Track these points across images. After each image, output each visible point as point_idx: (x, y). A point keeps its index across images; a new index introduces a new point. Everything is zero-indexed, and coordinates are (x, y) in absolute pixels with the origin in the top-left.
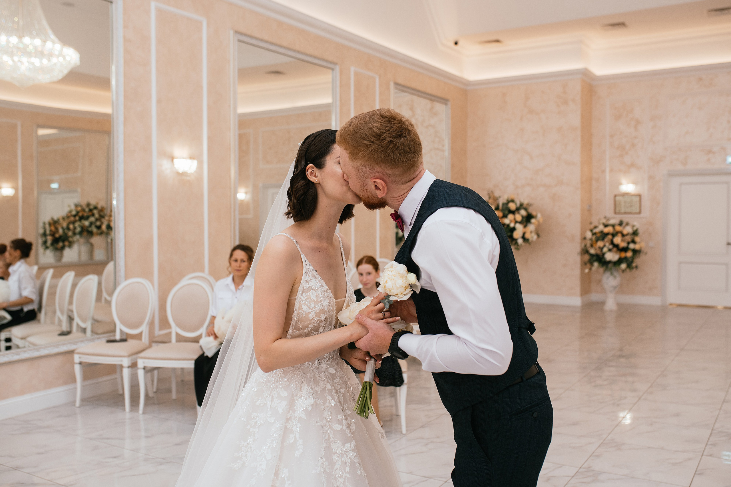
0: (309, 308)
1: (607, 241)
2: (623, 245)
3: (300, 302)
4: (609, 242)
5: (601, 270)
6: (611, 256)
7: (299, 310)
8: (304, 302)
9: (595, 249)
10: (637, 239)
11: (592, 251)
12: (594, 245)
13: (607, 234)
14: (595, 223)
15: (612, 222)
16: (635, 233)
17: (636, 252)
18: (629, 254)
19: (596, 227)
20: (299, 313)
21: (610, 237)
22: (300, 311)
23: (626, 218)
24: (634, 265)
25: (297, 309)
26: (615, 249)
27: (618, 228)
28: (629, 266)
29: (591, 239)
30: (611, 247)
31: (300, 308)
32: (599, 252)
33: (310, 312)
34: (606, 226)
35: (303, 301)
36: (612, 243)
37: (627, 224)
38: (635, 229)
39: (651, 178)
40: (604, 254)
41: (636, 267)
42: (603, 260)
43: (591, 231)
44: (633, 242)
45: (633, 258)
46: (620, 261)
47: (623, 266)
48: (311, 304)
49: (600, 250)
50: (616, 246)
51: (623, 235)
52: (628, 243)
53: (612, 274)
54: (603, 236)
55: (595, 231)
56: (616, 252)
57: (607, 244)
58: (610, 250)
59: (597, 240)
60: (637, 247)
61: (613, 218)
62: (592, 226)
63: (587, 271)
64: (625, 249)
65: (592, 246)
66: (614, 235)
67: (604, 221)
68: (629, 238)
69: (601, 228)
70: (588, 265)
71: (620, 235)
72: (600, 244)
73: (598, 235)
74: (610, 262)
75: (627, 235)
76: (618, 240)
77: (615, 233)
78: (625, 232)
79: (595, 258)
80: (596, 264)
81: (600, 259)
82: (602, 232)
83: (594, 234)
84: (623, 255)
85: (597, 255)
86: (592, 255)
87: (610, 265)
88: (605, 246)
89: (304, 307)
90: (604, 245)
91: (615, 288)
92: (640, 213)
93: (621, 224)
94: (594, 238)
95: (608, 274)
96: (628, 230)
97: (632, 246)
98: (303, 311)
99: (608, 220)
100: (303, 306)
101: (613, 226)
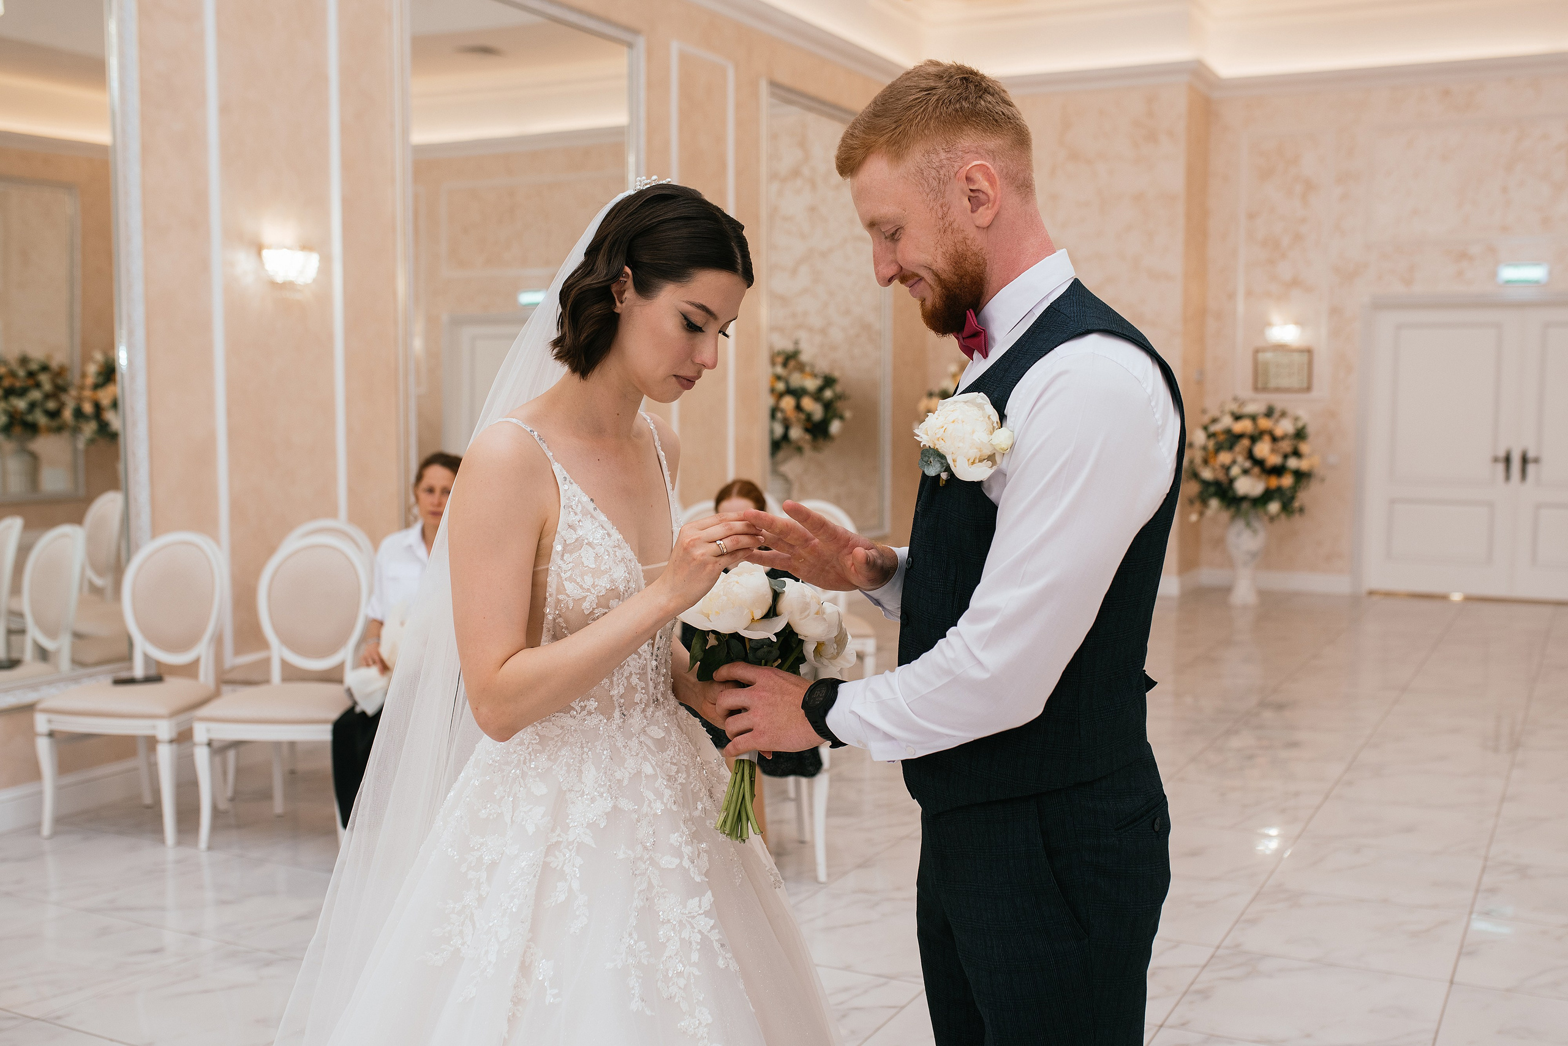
0: (581, 587)
1: (1239, 453)
2: (1274, 460)
3: (559, 575)
4: (1245, 453)
5: (1225, 516)
6: (1248, 486)
7: (557, 595)
8: (568, 574)
9: (1214, 470)
10: (1304, 448)
11: (1207, 474)
12: (1212, 460)
13: (1240, 436)
14: (1214, 412)
15: (1250, 408)
16: (1300, 435)
17: (1300, 476)
18: (1287, 481)
19: (1214, 421)
20: (559, 601)
21: (1246, 442)
22: (561, 597)
23: (1279, 401)
24: (1296, 504)
25: (554, 593)
26: (1256, 470)
27: (1264, 423)
28: (1287, 507)
29: (1204, 448)
30: (1248, 464)
31: (561, 589)
32: (1221, 476)
33: (585, 597)
34: (1237, 418)
35: (565, 572)
36: (1250, 455)
37: (1283, 414)
38: (1300, 424)
39: (1335, 311)
40: (1231, 481)
41: (1301, 510)
42: (1230, 494)
43: (1205, 428)
44: (1296, 453)
45: (1295, 488)
46: (1267, 496)
47: (1274, 507)
48: (585, 577)
49: (1224, 471)
50: (1259, 463)
51: (1274, 439)
52: (1286, 457)
53: (1248, 524)
54: (1231, 439)
55: (1216, 428)
56: (1259, 477)
57: (1240, 459)
58: (1245, 472)
59: (1219, 448)
60: (1303, 465)
61: (1254, 400)
62: (1206, 419)
63: (1194, 517)
64: (1278, 471)
65: (1206, 462)
66: (1254, 439)
67: (1234, 407)
68: (1286, 446)
69: (1227, 422)
70: (1198, 505)
71: (1267, 438)
72: (1225, 457)
73: (1222, 438)
74: (1244, 498)
75: (1284, 437)
76: (1263, 449)
77: (1256, 433)
78: (1279, 431)
79: (1212, 489)
80: (1214, 503)
81: (1223, 491)
82: (1228, 432)
83: (1211, 436)
84: (1274, 482)
85: (1217, 484)
86: (1206, 484)
87: (1245, 506)
88: (1234, 462)
89: (569, 587)
90: (1233, 460)
91: (1254, 555)
92: (1308, 389)
93: (1269, 413)
94: (1211, 444)
95: (1240, 524)
96: (1285, 427)
97: (1293, 463)
98: (568, 596)
99: (1242, 404)
100: (567, 584)
101: (1253, 418)
